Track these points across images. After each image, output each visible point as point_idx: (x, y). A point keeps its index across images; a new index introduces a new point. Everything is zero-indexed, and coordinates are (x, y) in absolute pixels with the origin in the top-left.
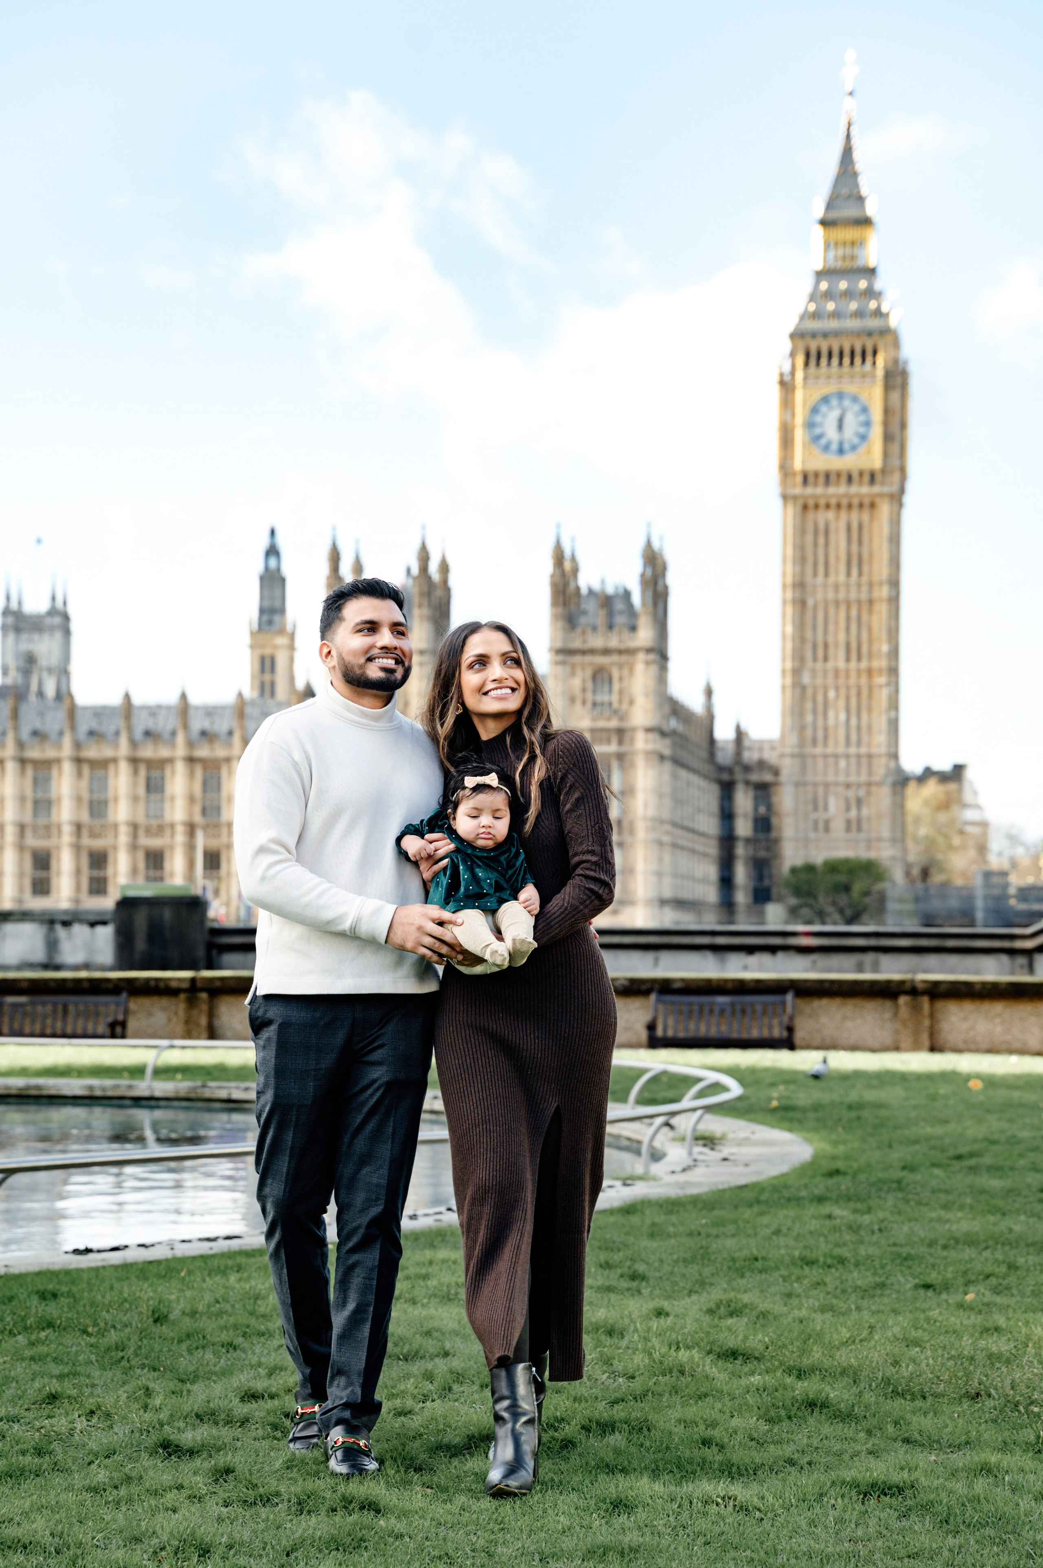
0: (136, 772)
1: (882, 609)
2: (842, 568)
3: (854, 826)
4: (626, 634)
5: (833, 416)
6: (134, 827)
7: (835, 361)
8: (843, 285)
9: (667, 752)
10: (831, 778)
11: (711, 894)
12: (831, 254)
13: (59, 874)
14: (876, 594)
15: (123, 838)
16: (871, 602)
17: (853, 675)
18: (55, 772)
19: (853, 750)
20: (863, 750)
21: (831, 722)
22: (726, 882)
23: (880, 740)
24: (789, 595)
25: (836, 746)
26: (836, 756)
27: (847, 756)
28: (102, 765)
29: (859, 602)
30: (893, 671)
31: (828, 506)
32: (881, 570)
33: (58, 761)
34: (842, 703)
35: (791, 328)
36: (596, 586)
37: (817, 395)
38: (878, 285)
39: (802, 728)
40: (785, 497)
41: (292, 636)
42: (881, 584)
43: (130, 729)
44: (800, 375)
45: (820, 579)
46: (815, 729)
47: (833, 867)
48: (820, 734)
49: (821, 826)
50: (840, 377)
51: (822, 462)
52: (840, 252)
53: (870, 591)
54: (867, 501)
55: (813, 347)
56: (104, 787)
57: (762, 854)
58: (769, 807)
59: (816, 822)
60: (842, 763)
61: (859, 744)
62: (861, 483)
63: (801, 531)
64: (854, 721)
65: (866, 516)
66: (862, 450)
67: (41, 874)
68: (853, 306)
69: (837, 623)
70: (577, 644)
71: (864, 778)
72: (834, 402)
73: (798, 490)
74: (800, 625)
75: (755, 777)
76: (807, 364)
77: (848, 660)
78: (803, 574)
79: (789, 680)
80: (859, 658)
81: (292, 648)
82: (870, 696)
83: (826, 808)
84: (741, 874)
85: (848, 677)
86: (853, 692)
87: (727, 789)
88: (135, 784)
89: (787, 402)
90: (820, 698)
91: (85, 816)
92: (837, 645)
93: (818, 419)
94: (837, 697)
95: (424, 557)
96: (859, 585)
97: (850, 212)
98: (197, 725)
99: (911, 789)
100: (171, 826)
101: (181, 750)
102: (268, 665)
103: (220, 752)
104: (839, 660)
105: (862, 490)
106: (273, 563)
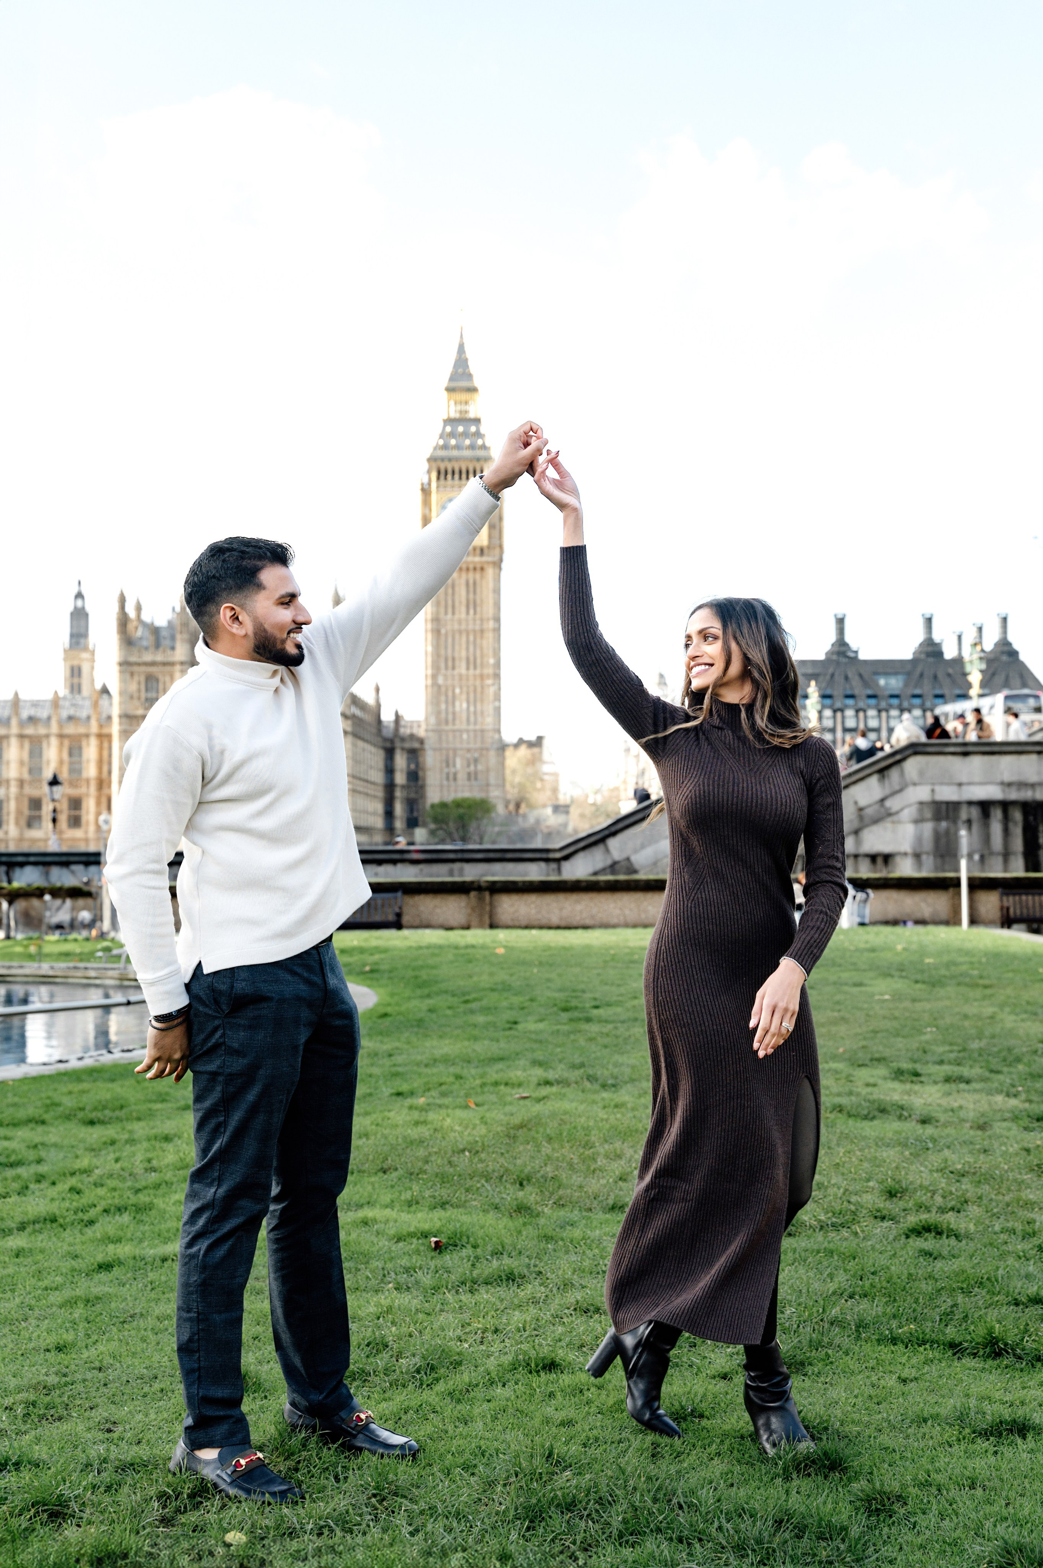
1: (490, 635)
2: (463, 609)
3: (473, 777)
7: (457, 476)
8: (461, 429)
9: (349, 729)
10: (458, 745)
11: (378, 822)
12: (453, 412)
14: (485, 626)
16: (482, 631)
17: (471, 678)
19: (471, 727)
20: (478, 727)
21: (457, 709)
22: (389, 814)
23: (489, 720)
24: (429, 626)
25: (461, 725)
26: (461, 731)
27: (468, 731)
29: (474, 631)
30: (497, 676)
32: (489, 611)
34: (464, 697)
35: (428, 455)
38: (483, 430)
39: (439, 713)
41: (93, 653)
42: (488, 619)
44: (434, 486)
45: (449, 616)
46: (447, 713)
47: (458, 804)
48: (450, 717)
49: (451, 777)
52: (459, 408)
53: (482, 624)
54: (478, 566)
55: (442, 466)
57: (413, 795)
58: (417, 765)
59: (448, 774)
60: (465, 736)
61: (475, 723)
64: (472, 709)
65: (478, 576)
68: (467, 442)
69: (460, 645)
71: (478, 745)
74: (437, 646)
75: (407, 745)
76: (438, 478)
77: (468, 668)
78: (438, 613)
79: (430, 682)
80: (475, 668)
81: (93, 660)
82: (482, 692)
83: (454, 766)
84: (399, 809)
85: (468, 680)
86: (471, 689)
87: (390, 753)
89: (426, 502)
90: (450, 694)
92: (460, 659)
94: (461, 692)
96: (474, 620)
97: (464, 383)
98: (25, 714)
99: (509, 753)
100: (8, 781)
101: (14, 730)
102: (76, 672)
103: (42, 731)
104: (462, 669)
105: (476, 559)
106: (79, 603)
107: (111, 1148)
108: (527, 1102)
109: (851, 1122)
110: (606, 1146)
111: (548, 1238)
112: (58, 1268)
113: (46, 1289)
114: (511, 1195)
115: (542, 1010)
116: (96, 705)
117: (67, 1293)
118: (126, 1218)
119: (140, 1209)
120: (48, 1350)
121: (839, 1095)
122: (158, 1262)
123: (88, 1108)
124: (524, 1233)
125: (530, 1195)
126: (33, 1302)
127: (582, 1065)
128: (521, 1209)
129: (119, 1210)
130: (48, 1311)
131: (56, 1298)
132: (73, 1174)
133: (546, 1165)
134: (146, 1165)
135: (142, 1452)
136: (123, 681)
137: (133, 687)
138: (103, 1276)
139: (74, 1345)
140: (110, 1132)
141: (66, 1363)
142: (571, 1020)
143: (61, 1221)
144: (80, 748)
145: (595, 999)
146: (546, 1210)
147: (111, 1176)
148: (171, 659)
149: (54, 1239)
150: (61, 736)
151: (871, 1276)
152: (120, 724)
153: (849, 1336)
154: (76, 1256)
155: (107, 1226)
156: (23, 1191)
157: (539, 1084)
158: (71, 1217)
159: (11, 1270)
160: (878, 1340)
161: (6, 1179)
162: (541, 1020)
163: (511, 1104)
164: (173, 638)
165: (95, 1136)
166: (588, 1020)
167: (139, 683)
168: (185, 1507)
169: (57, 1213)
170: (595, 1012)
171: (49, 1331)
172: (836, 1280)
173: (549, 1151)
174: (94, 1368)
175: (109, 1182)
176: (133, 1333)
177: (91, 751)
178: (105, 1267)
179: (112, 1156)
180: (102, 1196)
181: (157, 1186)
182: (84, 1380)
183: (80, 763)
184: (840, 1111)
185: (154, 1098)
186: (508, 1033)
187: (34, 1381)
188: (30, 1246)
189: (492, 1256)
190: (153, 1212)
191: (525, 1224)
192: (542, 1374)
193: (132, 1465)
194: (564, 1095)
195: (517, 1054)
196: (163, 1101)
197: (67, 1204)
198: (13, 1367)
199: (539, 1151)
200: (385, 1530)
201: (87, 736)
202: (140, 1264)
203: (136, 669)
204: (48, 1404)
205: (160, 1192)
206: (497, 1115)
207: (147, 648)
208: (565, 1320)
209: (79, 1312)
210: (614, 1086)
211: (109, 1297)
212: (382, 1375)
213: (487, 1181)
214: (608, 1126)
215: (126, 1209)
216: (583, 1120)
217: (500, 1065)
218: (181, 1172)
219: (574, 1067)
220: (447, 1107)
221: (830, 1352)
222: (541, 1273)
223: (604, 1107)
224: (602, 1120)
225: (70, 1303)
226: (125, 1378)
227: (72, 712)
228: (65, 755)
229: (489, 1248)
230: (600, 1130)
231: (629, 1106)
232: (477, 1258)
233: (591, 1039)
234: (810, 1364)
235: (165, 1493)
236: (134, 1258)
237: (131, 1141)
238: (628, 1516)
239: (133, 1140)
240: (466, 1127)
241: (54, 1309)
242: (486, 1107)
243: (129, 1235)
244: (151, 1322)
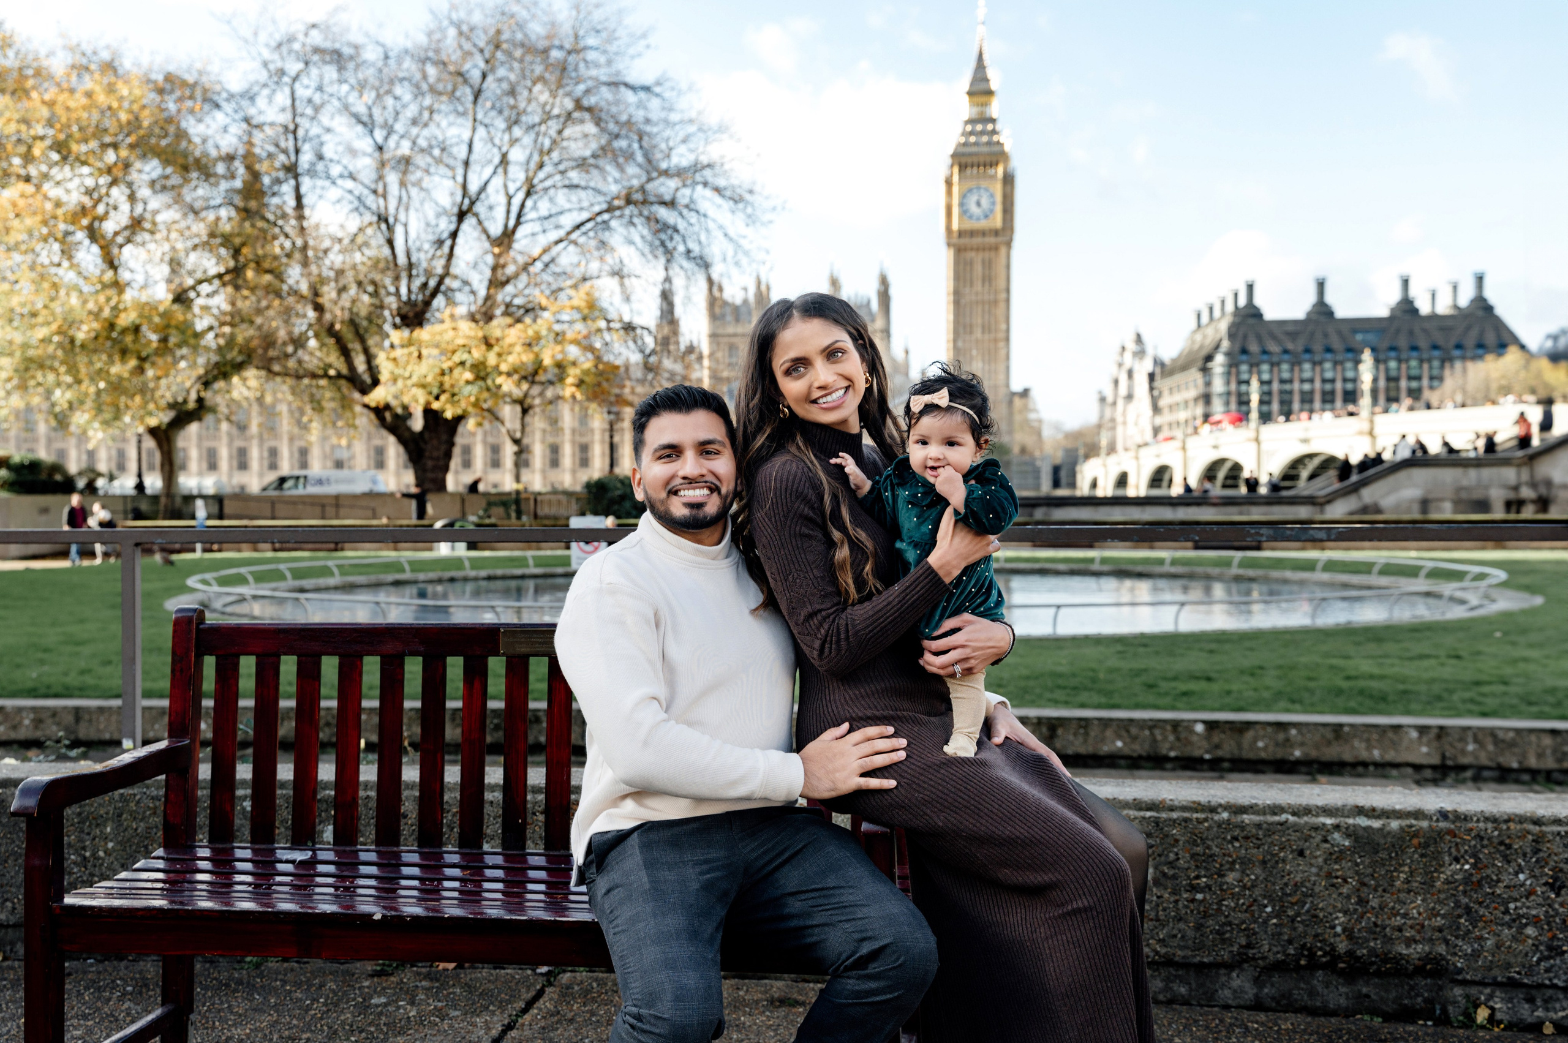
1: (1002, 305)
2: (980, 283)
5: (974, 200)
7: (976, 168)
8: (979, 127)
12: (973, 111)
14: (998, 297)
16: (995, 301)
17: (986, 341)
23: (1001, 377)
24: (952, 298)
29: (989, 301)
30: (1007, 339)
31: (972, 249)
32: (1002, 284)
34: (980, 357)
35: (951, 152)
37: (966, 187)
38: (998, 127)
40: (949, 245)
42: (1000, 291)
44: (956, 178)
45: (968, 289)
50: (978, 177)
51: (969, 225)
52: (978, 110)
53: (995, 295)
54: (993, 246)
55: (964, 161)
62: (990, 236)
63: (957, 263)
64: (986, 367)
65: (992, 254)
66: (991, 217)
68: (985, 139)
69: (977, 313)
72: (975, 191)
73: (955, 240)
74: (957, 315)
76: (960, 171)
77: (983, 332)
78: (959, 287)
80: (990, 333)
82: (995, 353)
85: (983, 343)
86: (986, 351)
89: (949, 192)
92: (977, 325)
93: (966, 201)
94: (978, 354)
96: (990, 292)
97: (982, 86)
104: (978, 334)
105: (991, 240)
106: (667, 286)
136: (713, 348)
137: (719, 354)
167: (724, 351)
203: (721, 339)
207: (729, 323)
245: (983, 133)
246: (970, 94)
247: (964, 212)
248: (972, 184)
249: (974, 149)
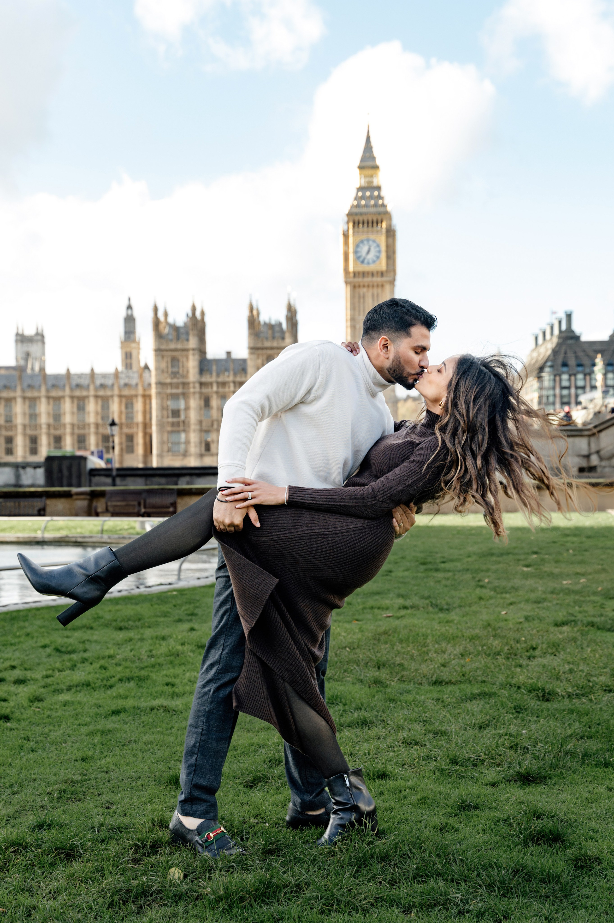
0: (73, 402)
4: (280, 341)
5: (365, 249)
6: (73, 425)
7: (366, 225)
8: (368, 194)
12: (363, 181)
13: (41, 445)
15: (68, 430)
18: (38, 402)
24: (349, 323)
28: (58, 400)
31: (364, 286)
33: (39, 398)
35: (347, 212)
36: (267, 321)
37: (358, 239)
38: (383, 194)
40: (346, 283)
41: (139, 343)
43: (70, 384)
44: (351, 232)
50: (368, 232)
51: (362, 268)
52: (366, 180)
54: (380, 284)
55: (356, 219)
56: (59, 408)
62: (377, 277)
63: (353, 297)
65: (380, 290)
66: (378, 262)
67: (34, 446)
68: (373, 202)
70: (259, 345)
72: (365, 242)
73: (351, 280)
76: (354, 227)
78: (354, 314)
81: (139, 348)
88: (72, 407)
89: (346, 243)
91: (51, 421)
93: (359, 249)
95: (194, 309)
97: (369, 162)
98: (98, 382)
99: (400, 405)
100: (89, 425)
101: (92, 392)
102: (128, 355)
103: (109, 393)
105: (378, 279)
106: (130, 312)
107: (129, 644)
108: (391, 619)
109: (599, 633)
110: (436, 646)
111: (392, 700)
112: (88, 712)
113: (79, 725)
114: (372, 673)
115: (408, 564)
116: (141, 376)
117: (91, 728)
118: (132, 684)
119: (141, 680)
120: (77, 760)
121: (594, 616)
122: (148, 710)
123: (119, 620)
124: (376, 697)
125: (383, 674)
126: (71, 732)
127: (429, 597)
128: (377, 682)
129: (128, 679)
130: (80, 738)
131: (84, 730)
132: (103, 658)
133: (396, 656)
134: (148, 653)
135: (126, 821)
136: (157, 361)
137: (163, 365)
138: (114, 718)
139: (92, 757)
140: (131, 634)
141: (86, 768)
142: (426, 570)
143: (93, 685)
144: (132, 404)
145: (443, 557)
146: (393, 683)
147: (126, 660)
148: (187, 347)
149: (88, 696)
150: (120, 396)
151: (596, 726)
152: (156, 388)
153: (577, 762)
154: (100, 706)
155: (121, 689)
156: (73, 667)
157: (400, 608)
158: (99, 683)
159: (59, 714)
160: (596, 765)
161: (64, 661)
162: (407, 570)
163: (380, 620)
164: (187, 334)
165: (121, 636)
166: (437, 570)
167: (167, 362)
168: (148, 853)
169: (91, 680)
170: (443, 565)
171: (78, 750)
172: (573, 728)
173: (399, 648)
174: (103, 772)
175: (124, 663)
176: (128, 751)
177: (139, 406)
178: (116, 713)
179: (129, 648)
180: (119, 672)
181: (153, 666)
182: (96, 778)
183: (132, 413)
184: (593, 626)
185: (160, 614)
186: (385, 578)
187: (65, 778)
188: (73, 699)
189: (355, 710)
190: (149, 682)
191: (377, 692)
192: (377, 780)
193: (119, 828)
194: (415, 615)
195: (389, 590)
196: (165, 616)
197: (97, 676)
198: (54, 770)
199: (393, 649)
200: (267, 870)
201: (136, 396)
202: (137, 711)
203: (165, 353)
204: (73, 792)
205: (155, 669)
206: (370, 627)
207: (171, 340)
208: (396, 749)
209: (97, 739)
210: (448, 610)
211: (116, 730)
212: (277, 779)
213: (358, 666)
214: (439, 634)
215: (132, 679)
216: (424, 630)
217: (377, 597)
218: (169, 658)
219: (423, 597)
220: (340, 622)
221: (564, 771)
222: (384, 721)
223: (440, 623)
224: (436, 630)
225: (92, 734)
226: (121, 778)
227: (126, 381)
228: (123, 408)
229: (354, 705)
230: (433, 636)
231: (455, 622)
232: (344, 711)
233: (439, 582)
234: (550, 778)
235: (136, 845)
236: (134, 707)
237: (142, 640)
238: (420, 865)
239: (143, 639)
240: (348, 634)
241: (83, 736)
242: (364, 622)
243: (133, 694)
244: (140, 745)
245: (371, 197)
246: (361, 168)
247: (358, 258)
248: (364, 237)
249: (364, 210)
